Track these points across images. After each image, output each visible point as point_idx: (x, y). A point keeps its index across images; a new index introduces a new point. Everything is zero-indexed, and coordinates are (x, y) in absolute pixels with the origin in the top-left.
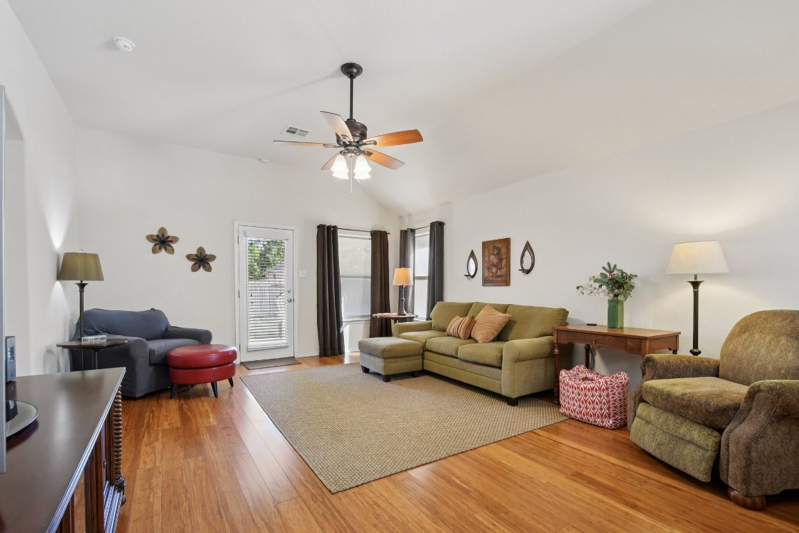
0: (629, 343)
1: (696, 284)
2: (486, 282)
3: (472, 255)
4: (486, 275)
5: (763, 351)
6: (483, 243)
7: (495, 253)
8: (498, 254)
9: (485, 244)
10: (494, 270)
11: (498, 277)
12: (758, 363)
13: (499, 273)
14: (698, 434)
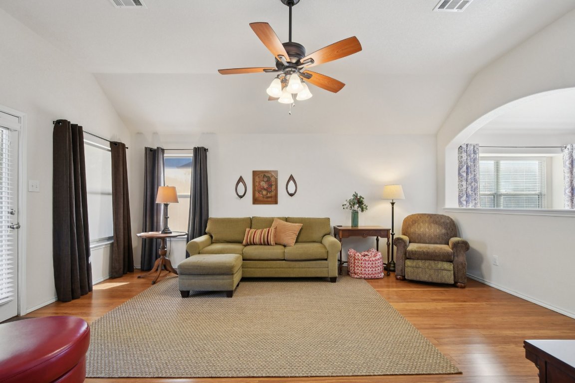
0: (382, 233)
1: (393, 204)
2: (256, 201)
3: (241, 180)
4: (257, 195)
5: (427, 230)
6: (253, 171)
7: (266, 179)
8: (267, 181)
9: (255, 173)
10: (264, 193)
11: (268, 198)
12: (427, 235)
13: (269, 195)
14: (447, 265)
